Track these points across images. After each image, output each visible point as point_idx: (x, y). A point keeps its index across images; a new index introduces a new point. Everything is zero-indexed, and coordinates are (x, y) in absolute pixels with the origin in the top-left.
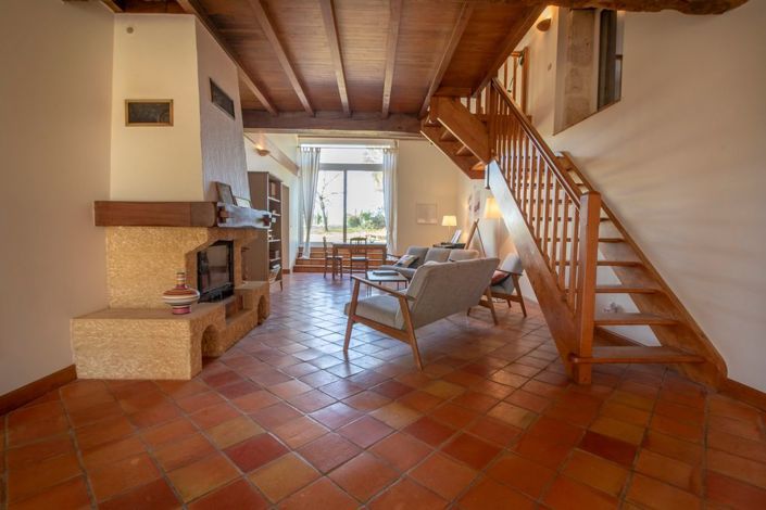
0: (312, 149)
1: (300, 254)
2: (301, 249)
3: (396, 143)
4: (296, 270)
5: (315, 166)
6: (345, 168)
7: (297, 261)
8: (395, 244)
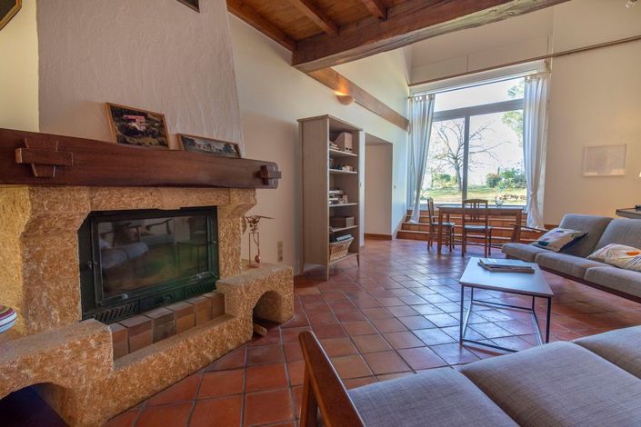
0: (424, 97)
1: (408, 218)
2: (409, 212)
3: (547, 64)
4: (400, 235)
5: (428, 117)
6: (466, 113)
7: (403, 226)
8: (541, 207)
